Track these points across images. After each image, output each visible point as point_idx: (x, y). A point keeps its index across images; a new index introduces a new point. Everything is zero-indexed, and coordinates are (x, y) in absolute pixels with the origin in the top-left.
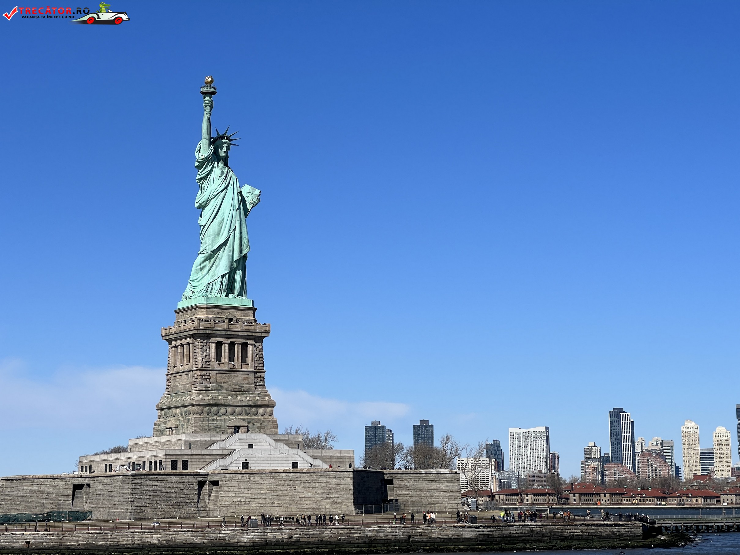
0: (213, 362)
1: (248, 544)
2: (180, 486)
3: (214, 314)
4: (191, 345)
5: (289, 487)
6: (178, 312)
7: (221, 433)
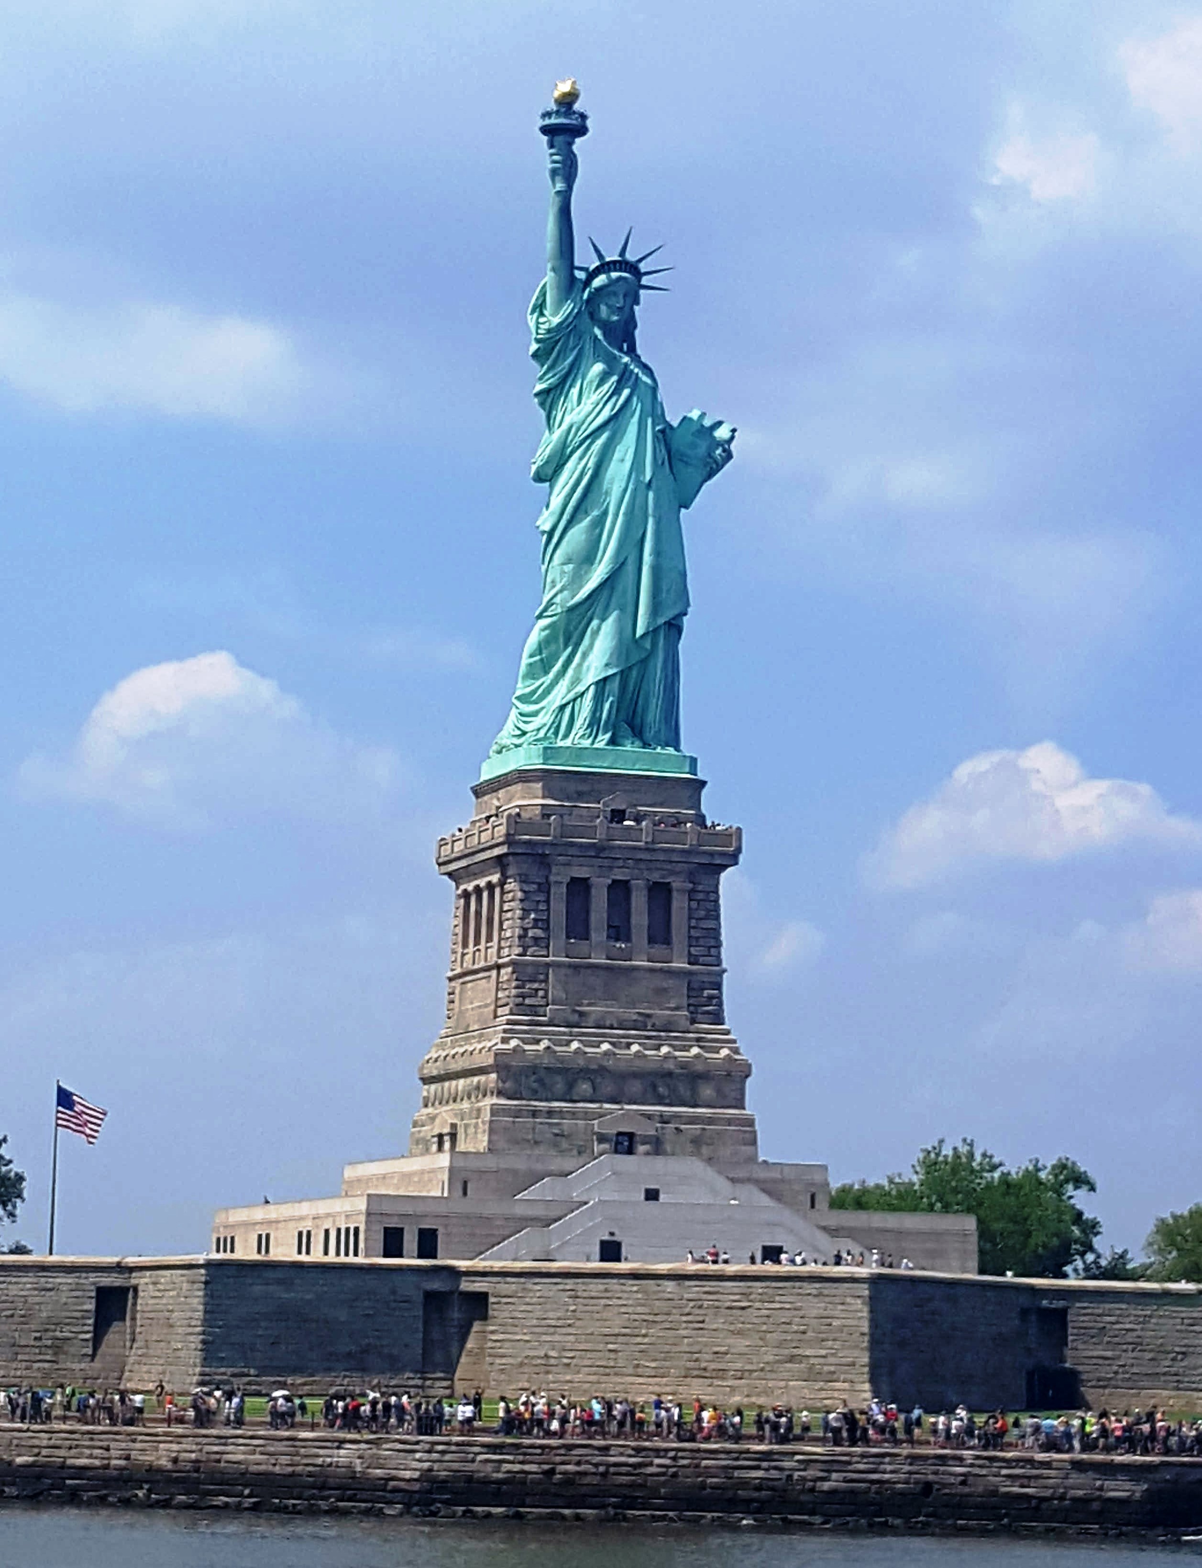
0: (558, 939)
1: (417, 1486)
2: (366, 1303)
3: (569, 799)
4: (497, 891)
5: (684, 1318)
6: (479, 792)
7: (575, 1152)
